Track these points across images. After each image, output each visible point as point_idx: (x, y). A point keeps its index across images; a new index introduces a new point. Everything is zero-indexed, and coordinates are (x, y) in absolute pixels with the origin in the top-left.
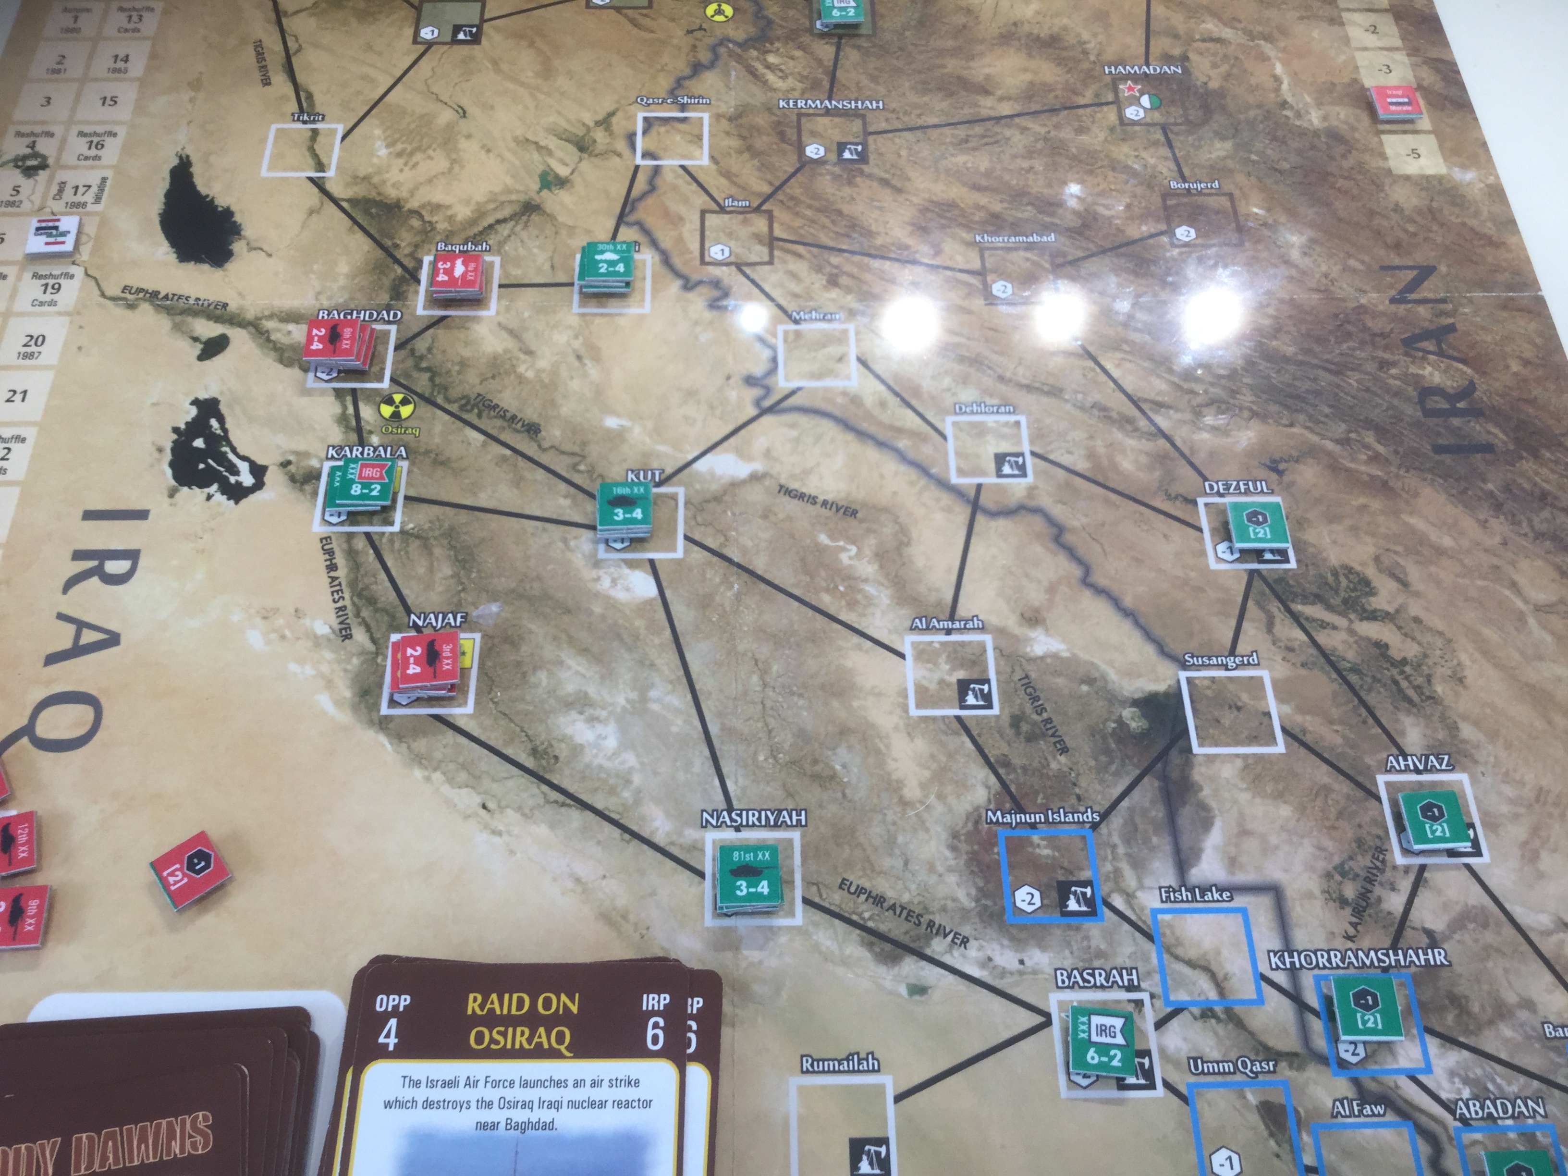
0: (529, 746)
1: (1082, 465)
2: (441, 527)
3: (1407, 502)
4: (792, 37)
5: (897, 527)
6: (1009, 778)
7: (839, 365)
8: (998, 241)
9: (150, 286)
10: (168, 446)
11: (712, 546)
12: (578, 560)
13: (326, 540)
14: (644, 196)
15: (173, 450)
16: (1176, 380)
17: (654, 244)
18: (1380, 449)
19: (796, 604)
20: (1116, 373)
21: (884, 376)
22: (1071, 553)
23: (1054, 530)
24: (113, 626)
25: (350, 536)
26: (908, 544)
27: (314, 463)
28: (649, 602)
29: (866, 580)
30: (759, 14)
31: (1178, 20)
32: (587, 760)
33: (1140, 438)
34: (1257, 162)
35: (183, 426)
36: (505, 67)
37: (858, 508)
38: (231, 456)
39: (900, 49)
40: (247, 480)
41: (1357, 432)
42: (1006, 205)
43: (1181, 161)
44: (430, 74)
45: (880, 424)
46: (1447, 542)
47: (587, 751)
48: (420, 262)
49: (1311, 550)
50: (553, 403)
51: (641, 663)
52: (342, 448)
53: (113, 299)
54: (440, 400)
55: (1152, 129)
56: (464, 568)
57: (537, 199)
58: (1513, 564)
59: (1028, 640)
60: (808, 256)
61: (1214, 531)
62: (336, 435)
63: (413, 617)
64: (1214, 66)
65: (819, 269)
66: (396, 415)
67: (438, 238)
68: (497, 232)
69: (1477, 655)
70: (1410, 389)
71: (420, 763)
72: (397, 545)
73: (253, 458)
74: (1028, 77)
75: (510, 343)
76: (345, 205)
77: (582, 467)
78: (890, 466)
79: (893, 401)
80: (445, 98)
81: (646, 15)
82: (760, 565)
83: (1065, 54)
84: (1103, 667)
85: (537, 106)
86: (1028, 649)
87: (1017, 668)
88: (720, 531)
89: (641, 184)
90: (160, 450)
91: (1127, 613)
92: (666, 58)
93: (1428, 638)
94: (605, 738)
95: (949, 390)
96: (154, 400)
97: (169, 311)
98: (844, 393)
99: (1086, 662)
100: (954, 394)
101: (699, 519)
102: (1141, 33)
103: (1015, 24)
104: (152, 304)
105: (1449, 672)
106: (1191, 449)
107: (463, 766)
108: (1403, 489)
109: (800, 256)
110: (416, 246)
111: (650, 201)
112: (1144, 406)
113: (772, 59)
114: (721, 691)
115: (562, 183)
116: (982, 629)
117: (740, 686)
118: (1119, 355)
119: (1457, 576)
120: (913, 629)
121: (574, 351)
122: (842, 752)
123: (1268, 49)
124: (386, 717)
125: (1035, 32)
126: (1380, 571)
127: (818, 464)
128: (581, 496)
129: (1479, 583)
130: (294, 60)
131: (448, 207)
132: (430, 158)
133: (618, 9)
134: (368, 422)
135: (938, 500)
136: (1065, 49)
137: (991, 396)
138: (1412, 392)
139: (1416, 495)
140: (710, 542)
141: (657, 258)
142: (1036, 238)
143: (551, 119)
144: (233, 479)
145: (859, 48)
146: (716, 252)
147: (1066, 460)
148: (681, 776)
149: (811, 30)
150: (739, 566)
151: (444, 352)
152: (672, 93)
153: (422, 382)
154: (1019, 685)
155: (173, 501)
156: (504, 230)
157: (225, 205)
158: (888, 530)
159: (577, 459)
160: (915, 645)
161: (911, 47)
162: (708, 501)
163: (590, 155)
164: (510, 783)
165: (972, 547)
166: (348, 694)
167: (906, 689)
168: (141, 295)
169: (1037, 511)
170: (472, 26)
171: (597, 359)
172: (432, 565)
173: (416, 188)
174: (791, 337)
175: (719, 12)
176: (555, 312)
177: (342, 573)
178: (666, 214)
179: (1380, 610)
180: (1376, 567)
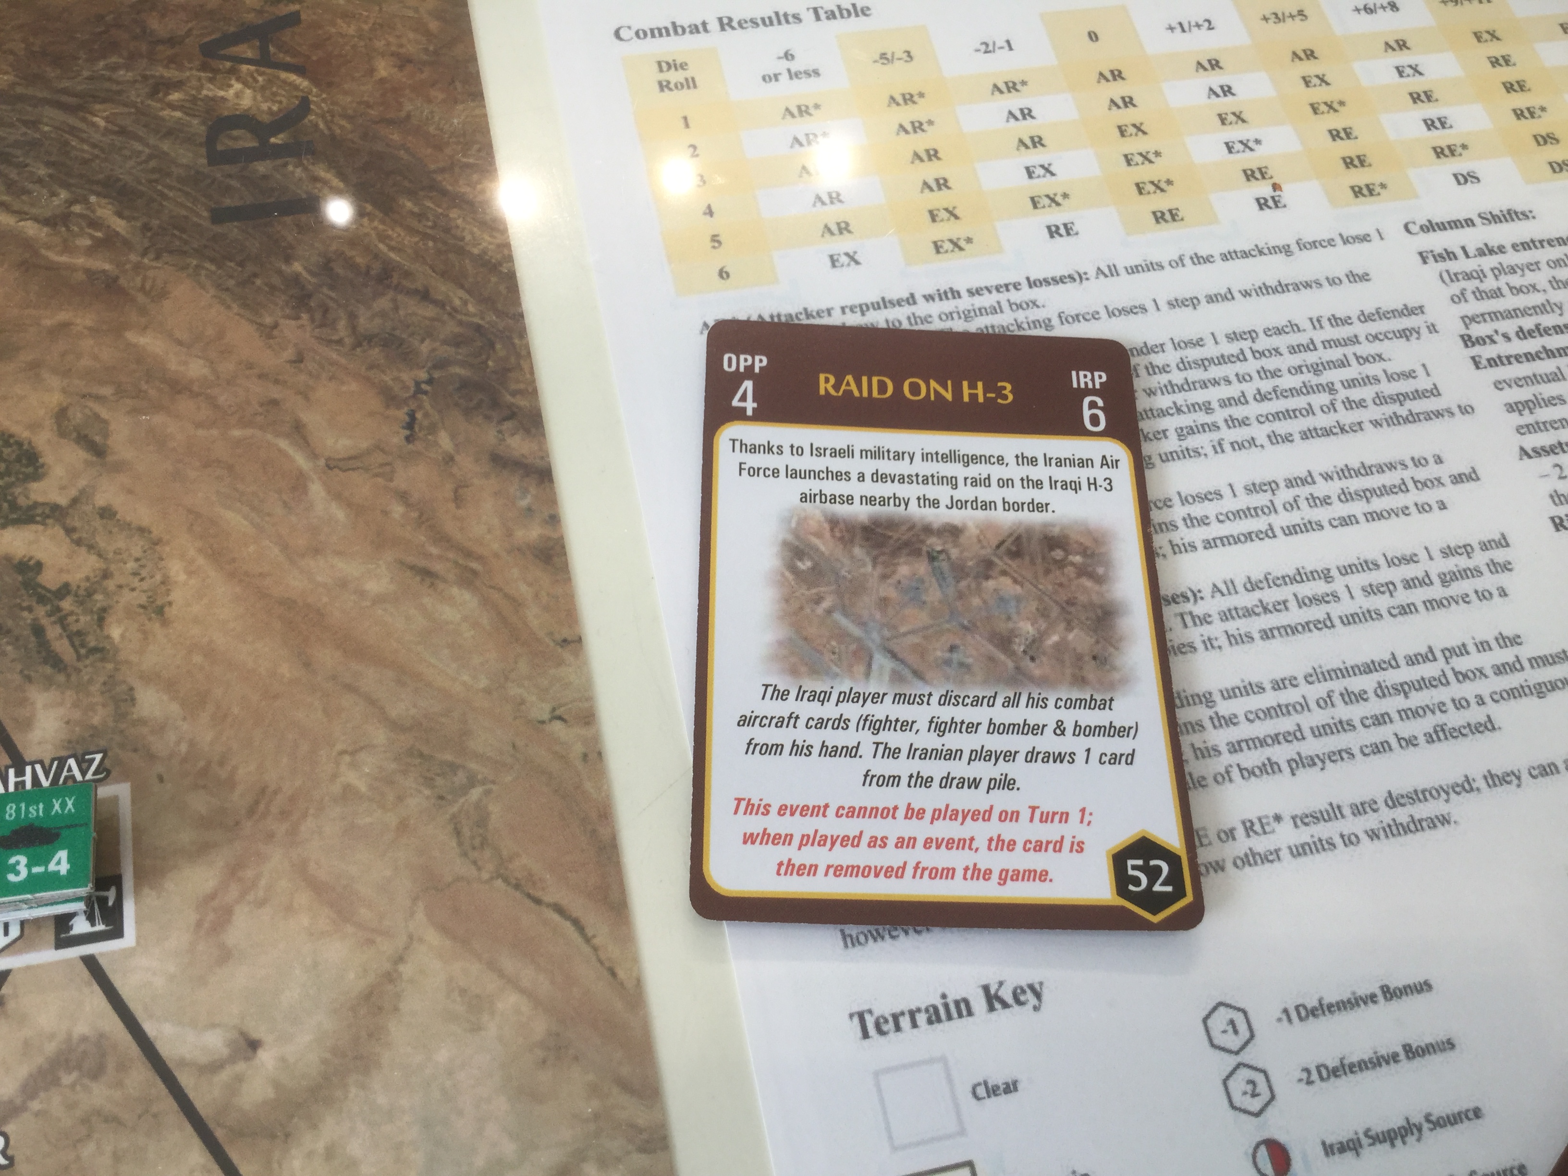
3: (143, 311)
18: (120, 225)
41: (85, 201)
46: (196, 369)
58: (305, 394)
69: (201, 561)
70: (195, 122)
93: (120, 543)
105: (143, 599)
108: (142, 289)
119: (199, 425)
126: (62, 433)
129: (237, 433)
138: (198, 127)
139: (163, 294)
179: (43, 504)
180: (55, 428)
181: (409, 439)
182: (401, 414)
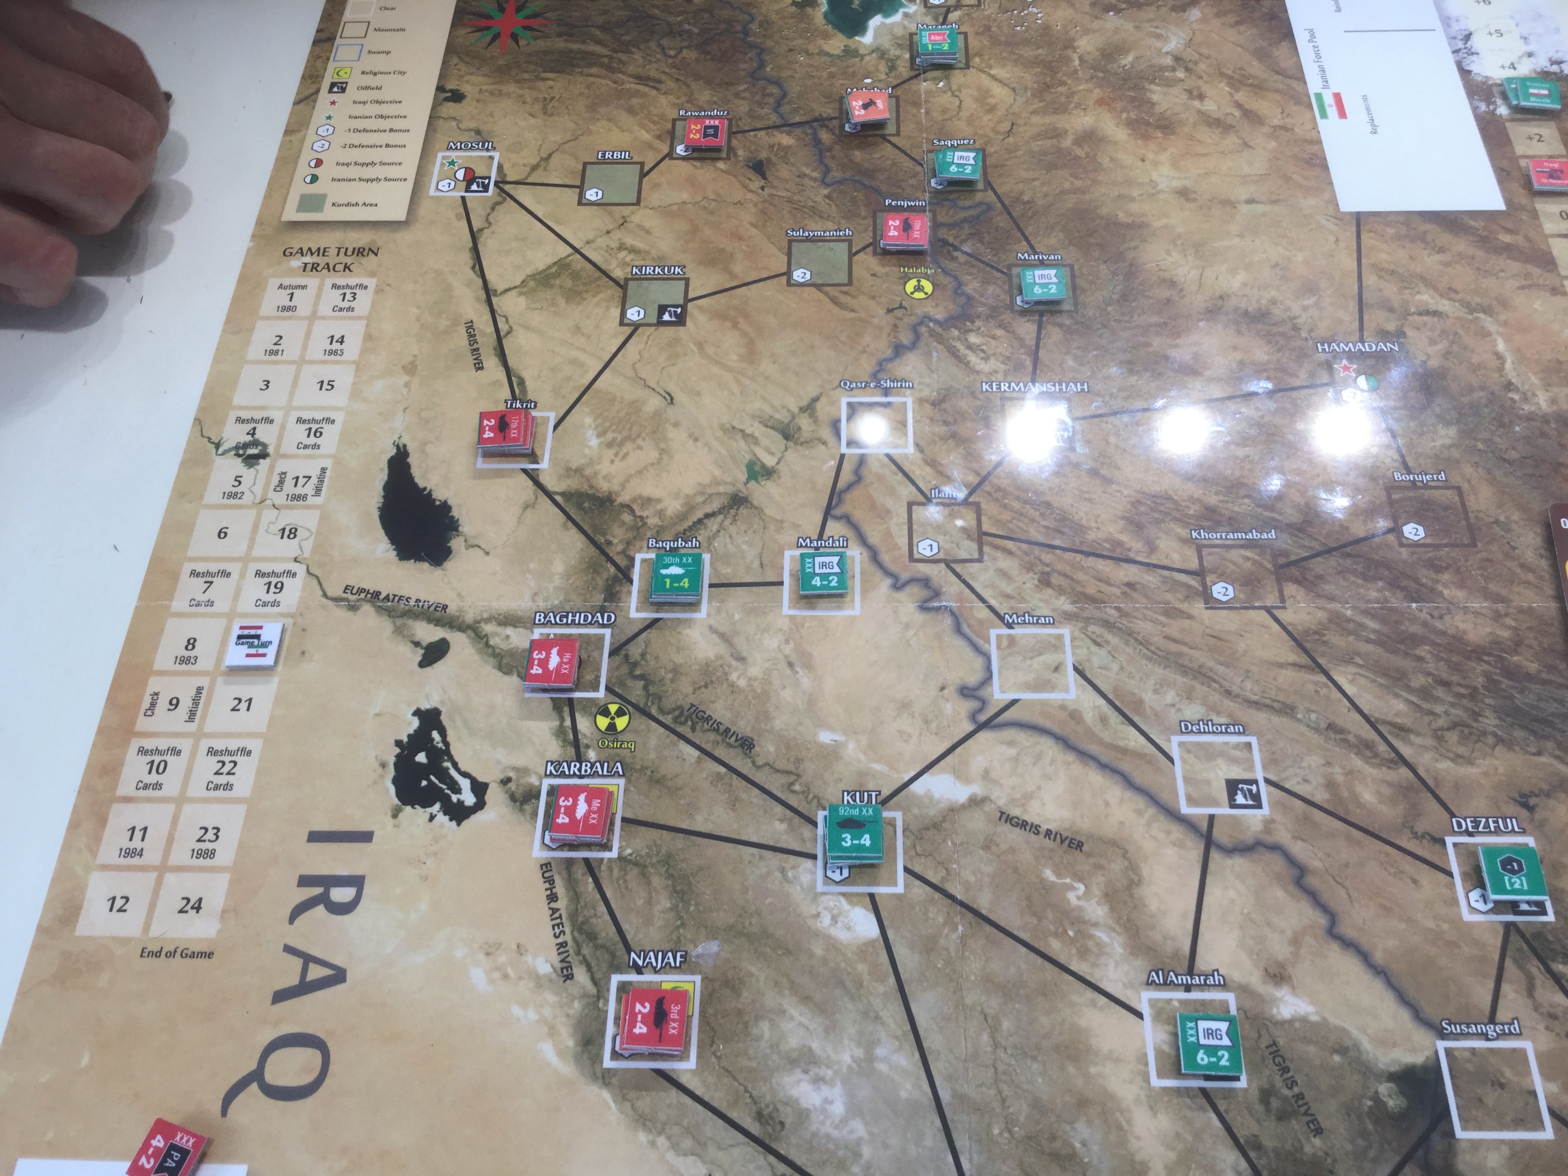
0: (754, 1108)
1: (1321, 796)
2: (658, 852)
4: (994, 313)
5: (1126, 863)
6: (1261, 1163)
7: (1056, 675)
8: (1215, 537)
9: (372, 587)
10: (392, 760)
11: (934, 881)
12: (796, 893)
13: (546, 867)
14: (850, 487)
15: (395, 764)
16: (1414, 699)
17: (863, 541)
19: (1023, 950)
20: (1350, 690)
21: (1103, 687)
22: (1314, 897)
23: (1295, 872)
24: (338, 961)
25: (570, 862)
26: (1139, 883)
27: (534, 780)
28: (871, 943)
29: (1096, 925)
30: (958, 290)
31: (1391, 290)
32: (814, 1127)
33: (1379, 766)
34: (1485, 452)
35: (405, 740)
36: (710, 350)
37: (1083, 839)
38: (453, 772)
39: (1105, 327)
40: (468, 798)
42: (1221, 498)
44: (638, 357)
45: (1101, 743)
47: (813, 1116)
48: (632, 560)
50: (766, 716)
51: (865, 1015)
52: (560, 764)
53: (336, 600)
54: (654, 711)
56: (682, 900)
57: (745, 493)
59: (1275, 1001)
60: (1018, 553)
61: (1465, 876)
62: (555, 750)
63: (633, 955)
64: (1433, 342)
65: (1029, 567)
66: (612, 727)
67: (649, 534)
68: (706, 528)
71: (644, 1125)
72: (616, 872)
73: (474, 774)
74: (1238, 356)
75: (722, 649)
76: (558, 498)
77: (797, 787)
78: (1115, 792)
79: (1114, 718)
80: (653, 384)
81: (846, 293)
82: (984, 902)
83: (1275, 330)
84: (1355, 1033)
85: (742, 392)
86: (1275, 1011)
87: (1263, 1032)
88: (941, 863)
89: (846, 476)
90: (383, 765)
91: (1378, 971)
92: (867, 339)
94: (831, 1102)
95: (1173, 705)
96: (377, 711)
97: (390, 613)
98: (1063, 707)
99: (1337, 1028)
100: (1179, 710)
101: (918, 848)
102: (1353, 306)
103: (1221, 297)
104: (374, 606)
106: (1436, 779)
107: (688, 1131)
109: (1010, 553)
110: (628, 543)
111: (856, 492)
112: (1381, 728)
113: (973, 339)
114: (951, 1050)
115: (769, 473)
116: (1224, 986)
117: (969, 1045)
118: (1353, 669)
120: (1150, 984)
121: (786, 657)
122: (1081, 1125)
123: (1488, 323)
124: (609, 1070)
125: (1243, 305)
127: (1039, 788)
128: (797, 820)
130: (505, 342)
131: (659, 501)
132: (640, 448)
133: (818, 287)
134: (585, 736)
135: (1168, 833)
136: (1275, 324)
137: (1218, 713)
140: (930, 876)
141: (866, 554)
142: (1255, 535)
143: (757, 405)
144: (454, 798)
145: (1060, 325)
146: (925, 548)
147: (1303, 789)
148: (913, 1151)
149: (1011, 306)
150: (962, 904)
151: (657, 658)
152: (875, 376)
153: (636, 691)
154: (1267, 1054)
155: (396, 821)
156: (713, 525)
157: (443, 499)
158: (1117, 866)
159: (792, 778)
160: (1152, 1003)
161: (1113, 323)
162: (926, 828)
163: (796, 443)
164: (736, 1152)
165: (1208, 889)
166: (571, 1043)
167: (1146, 1054)
168: (363, 595)
169: (1275, 848)
170: (677, 306)
171: (809, 666)
172: (651, 897)
173: (627, 481)
174: (1005, 643)
175: (919, 288)
176: (765, 613)
177: (562, 904)
178: (873, 506)
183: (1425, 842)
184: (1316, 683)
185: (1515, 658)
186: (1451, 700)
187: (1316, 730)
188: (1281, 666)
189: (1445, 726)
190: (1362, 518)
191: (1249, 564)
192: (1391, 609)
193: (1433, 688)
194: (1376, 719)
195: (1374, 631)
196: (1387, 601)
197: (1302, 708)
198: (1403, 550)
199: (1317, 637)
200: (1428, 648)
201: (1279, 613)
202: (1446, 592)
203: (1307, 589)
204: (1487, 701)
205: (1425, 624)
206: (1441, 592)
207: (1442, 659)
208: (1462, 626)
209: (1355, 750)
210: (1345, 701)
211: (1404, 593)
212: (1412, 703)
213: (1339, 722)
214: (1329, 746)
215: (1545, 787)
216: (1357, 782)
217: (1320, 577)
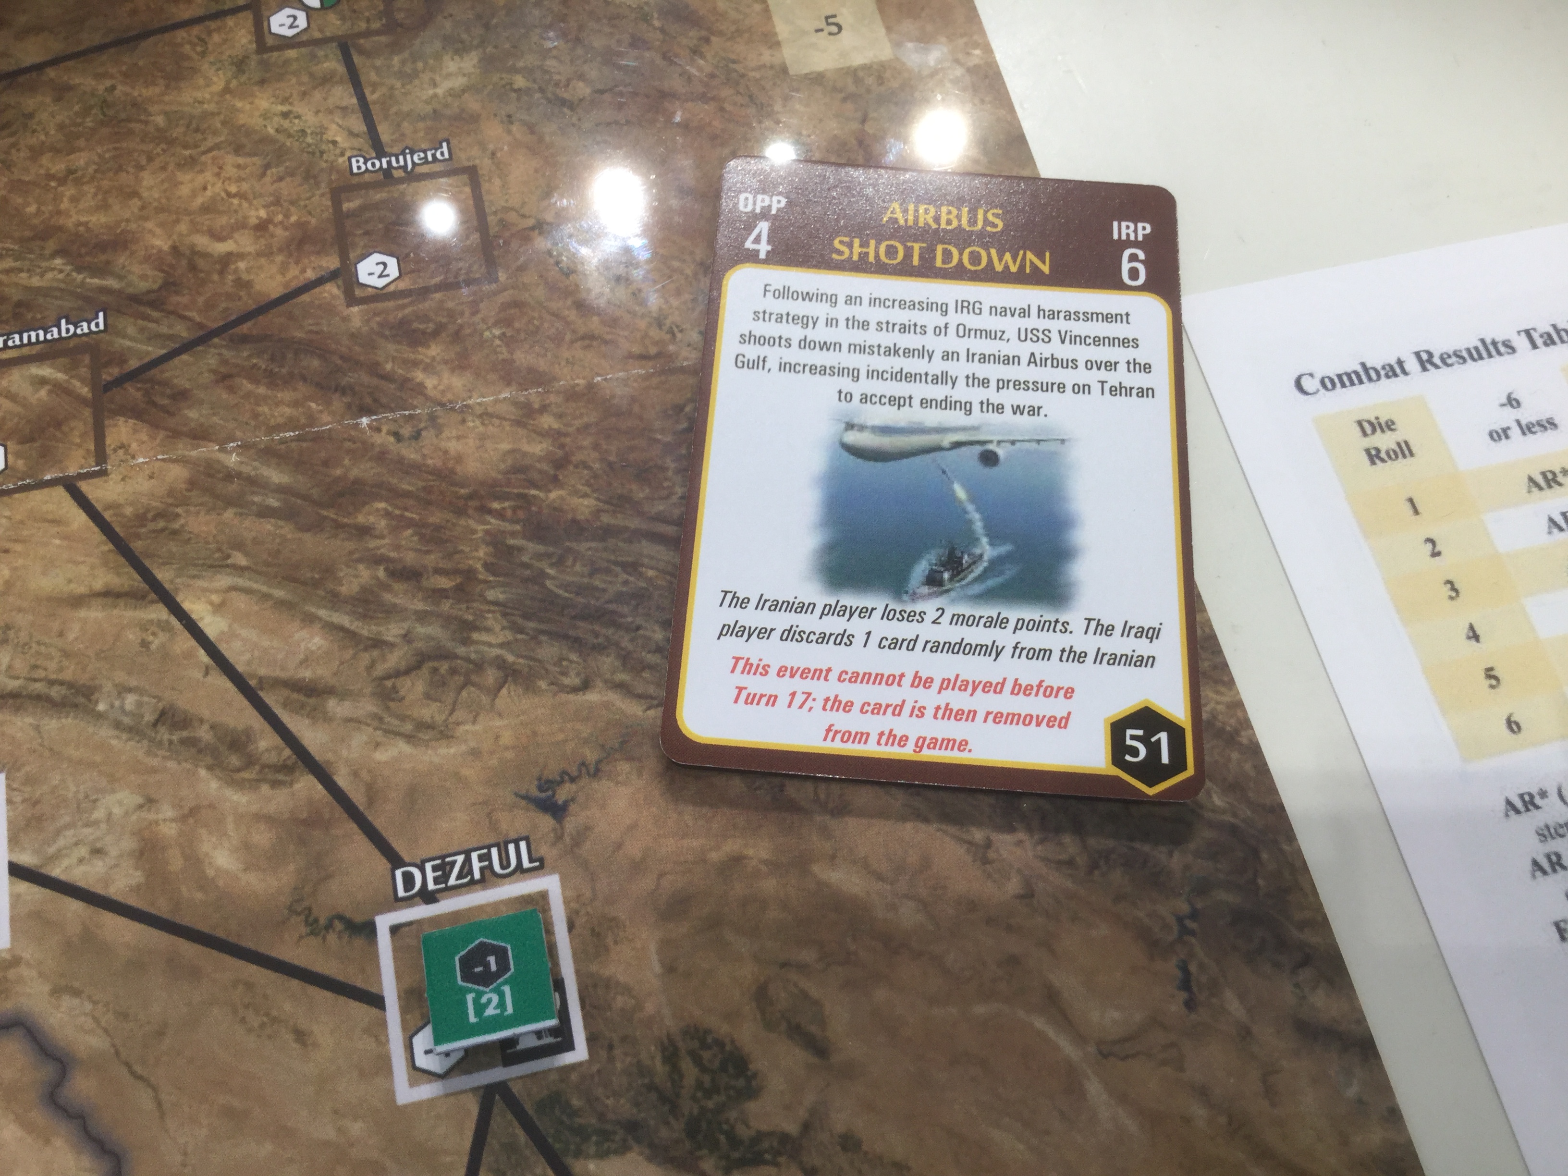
1: (122, 880)
3: (824, 832)
16: (344, 621)
20: (213, 627)
22: (84, 1127)
23: (48, 1073)
33: (254, 784)
34: (528, 91)
43: (375, 110)
49: (620, 1001)
55: (321, 53)
58: (1048, 945)
61: (407, 1000)
106: (369, 790)
112: (271, 700)
118: (225, 581)
119: (931, 1002)
126: (769, 1025)
129: (980, 1010)
139: (844, 809)
142: (64, 329)
147: (89, 874)
169: (11, 1025)
179: (771, 1134)
180: (758, 1017)
181: (1190, 1005)
182: (1170, 967)
183: (332, 938)
184: (144, 627)
185: (553, 495)
186: (420, 606)
187: (134, 731)
188: (77, 601)
189: (403, 665)
190: (279, 258)
191: (43, 393)
192: (318, 438)
193: (387, 588)
194: (261, 680)
195: (281, 490)
196: (312, 420)
197: (108, 687)
198: (355, 309)
199: (161, 524)
200: (382, 505)
201: (89, 488)
202: (430, 383)
203: (155, 425)
204: (492, 594)
205: (381, 456)
206: (421, 385)
207: (411, 523)
208: (453, 446)
209: (209, 760)
210: (202, 652)
211: (347, 399)
212: (341, 628)
213: (183, 702)
214: (154, 762)
215: (591, 755)
216: (203, 832)
217: (181, 396)
